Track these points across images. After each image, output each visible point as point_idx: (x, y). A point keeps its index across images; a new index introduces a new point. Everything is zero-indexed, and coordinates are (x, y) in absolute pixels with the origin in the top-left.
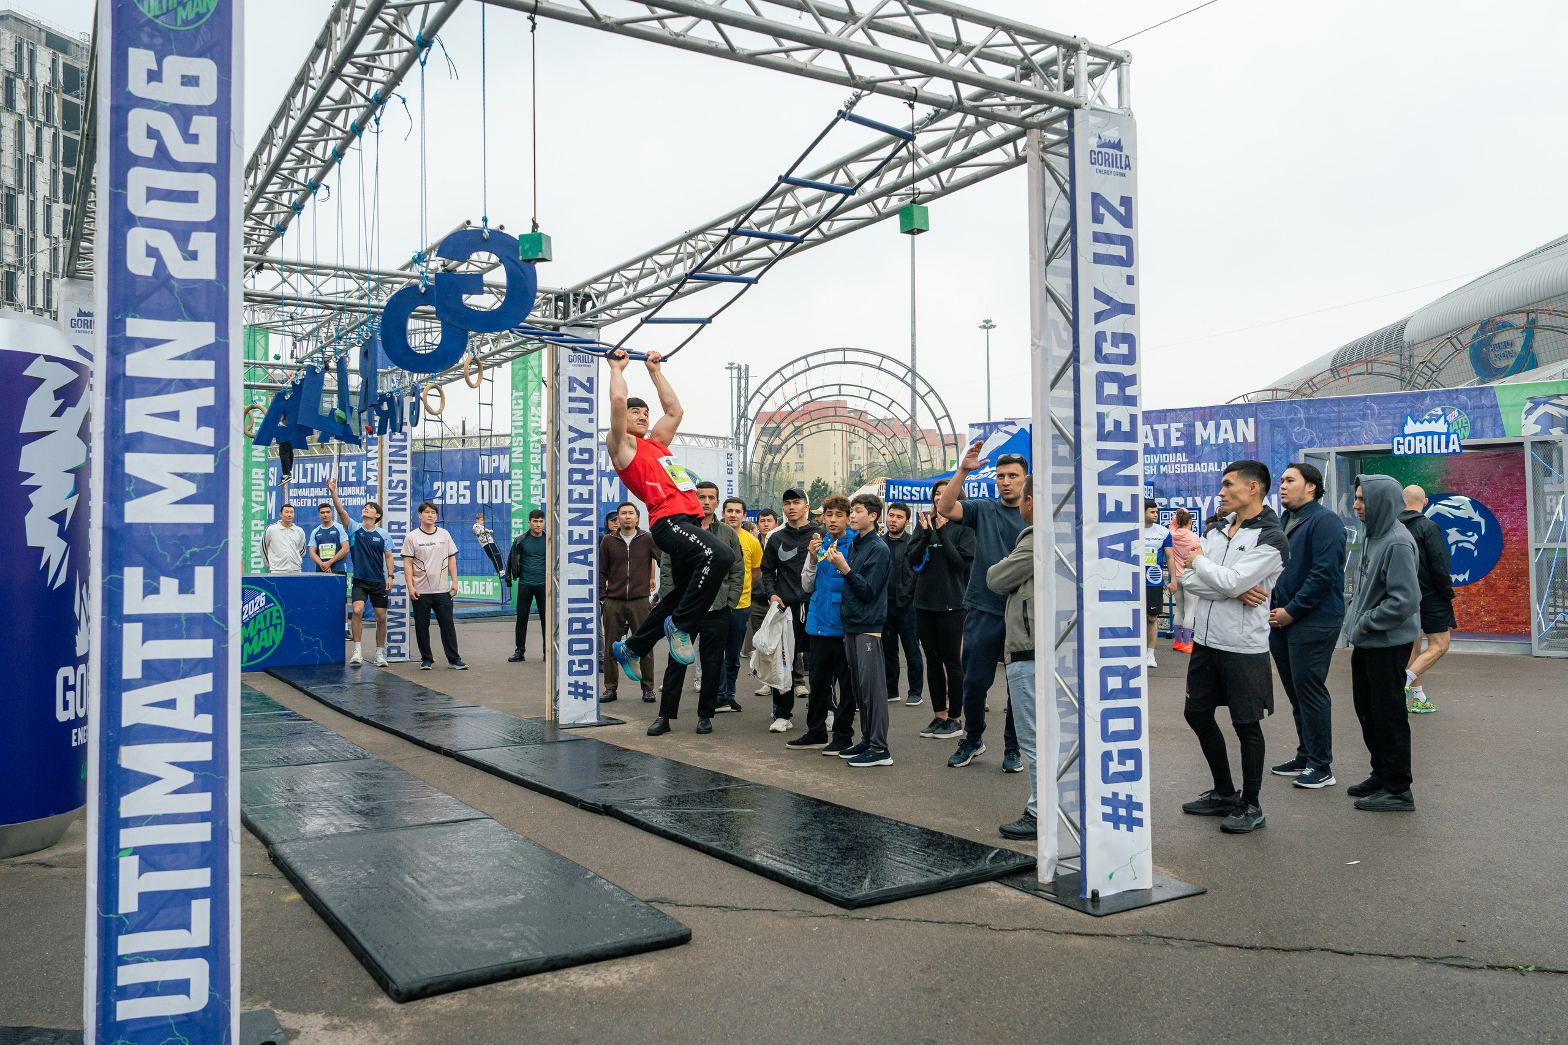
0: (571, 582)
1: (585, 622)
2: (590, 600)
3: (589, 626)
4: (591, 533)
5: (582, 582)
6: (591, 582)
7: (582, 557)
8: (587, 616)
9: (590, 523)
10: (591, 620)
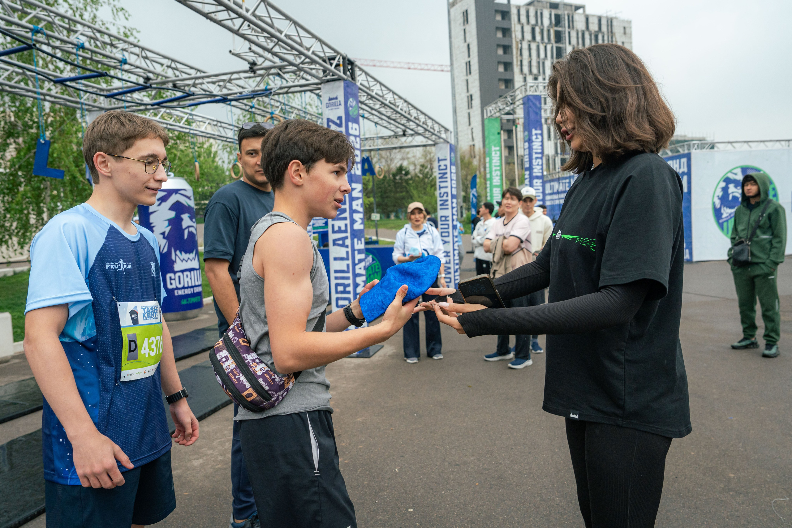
0: (335, 259)
1: (345, 286)
2: (348, 272)
3: (348, 289)
4: (346, 225)
5: (342, 259)
6: (347, 259)
7: (341, 242)
8: (346, 282)
9: (345, 219)
10: (348, 285)
